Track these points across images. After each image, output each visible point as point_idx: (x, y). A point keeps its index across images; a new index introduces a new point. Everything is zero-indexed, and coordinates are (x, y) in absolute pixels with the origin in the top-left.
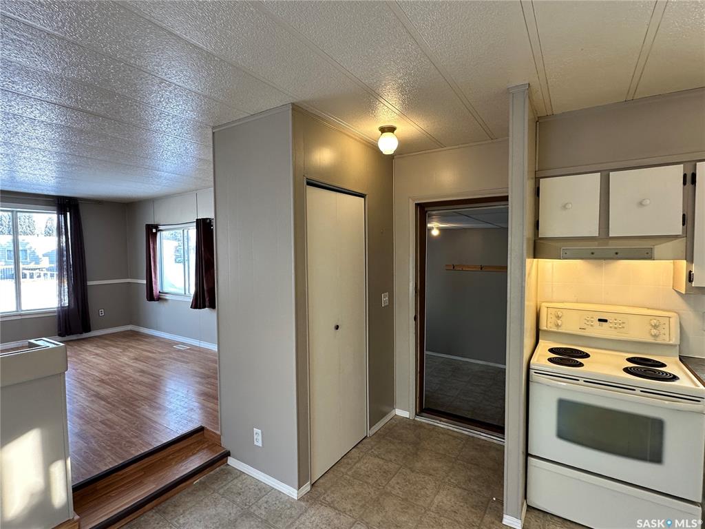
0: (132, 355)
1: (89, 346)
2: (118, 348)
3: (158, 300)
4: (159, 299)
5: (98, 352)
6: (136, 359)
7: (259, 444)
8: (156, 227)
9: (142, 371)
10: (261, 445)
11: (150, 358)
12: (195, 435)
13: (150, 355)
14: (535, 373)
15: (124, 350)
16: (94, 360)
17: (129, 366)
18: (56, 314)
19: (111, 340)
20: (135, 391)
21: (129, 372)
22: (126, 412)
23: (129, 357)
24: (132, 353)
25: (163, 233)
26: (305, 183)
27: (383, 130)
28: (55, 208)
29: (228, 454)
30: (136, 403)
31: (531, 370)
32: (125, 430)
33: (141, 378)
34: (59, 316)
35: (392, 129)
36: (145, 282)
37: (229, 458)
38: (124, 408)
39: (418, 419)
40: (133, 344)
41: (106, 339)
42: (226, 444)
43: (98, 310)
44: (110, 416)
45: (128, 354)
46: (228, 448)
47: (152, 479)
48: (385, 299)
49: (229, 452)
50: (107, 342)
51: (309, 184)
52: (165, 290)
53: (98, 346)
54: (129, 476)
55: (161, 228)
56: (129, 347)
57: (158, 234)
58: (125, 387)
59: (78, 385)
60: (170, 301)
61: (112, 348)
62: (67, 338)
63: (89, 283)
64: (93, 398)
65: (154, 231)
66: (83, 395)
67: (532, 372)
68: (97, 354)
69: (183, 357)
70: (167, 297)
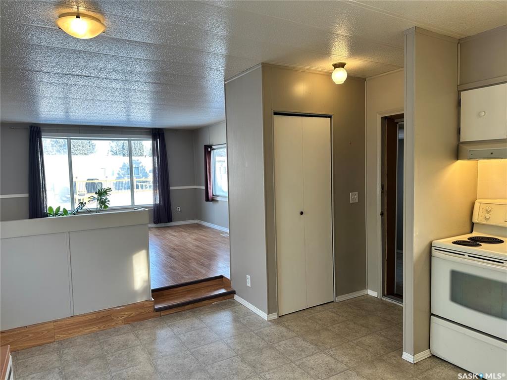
0: (193, 237)
1: (170, 231)
2: (186, 233)
3: (211, 201)
4: (213, 200)
5: (174, 234)
6: (196, 240)
7: (249, 285)
8: (210, 146)
9: (198, 246)
10: (250, 286)
11: (204, 239)
12: (217, 280)
13: (204, 238)
14: (435, 249)
15: (190, 234)
16: (172, 238)
17: (191, 243)
18: (152, 209)
19: (183, 228)
20: (190, 255)
21: (190, 246)
22: (183, 264)
23: (192, 238)
24: (194, 236)
25: (215, 151)
26: (273, 114)
27: (336, 66)
28: (151, 136)
29: (233, 293)
30: (190, 261)
31: (432, 247)
32: (181, 272)
33: (196, 250)
34: (154, 210)
35: (342, 65)
36: (204, 188)
37: (235, 295)
38: (182, 262)
39: (384, 299)
40: (196, 231)
41: (180, 228)
42: (234, 287)
43: (177, 208)
44: (175, 265)
45: (192, 237)
46: (234, 289)
47: (191, 295)
48: (354, 197)
49: (235, 291)
50: (181, 229)
51: (276, 114)
52: (217, 194)
53: (175, 231)
54: (179, 293)
55: (214, 147)
56: (193, 233)
57: (212, 152)
58: (185, 252)
59: (162, 250)
60: (219, 202)
61: (183, 233)
62: (159, 225)
63: (171, 188)
64: (168, 256)
65: (209, 149)
66: (163, 255)
67: (433, 249)
68: (174, 236)
69: (224, 241)
70: (218, 199)
